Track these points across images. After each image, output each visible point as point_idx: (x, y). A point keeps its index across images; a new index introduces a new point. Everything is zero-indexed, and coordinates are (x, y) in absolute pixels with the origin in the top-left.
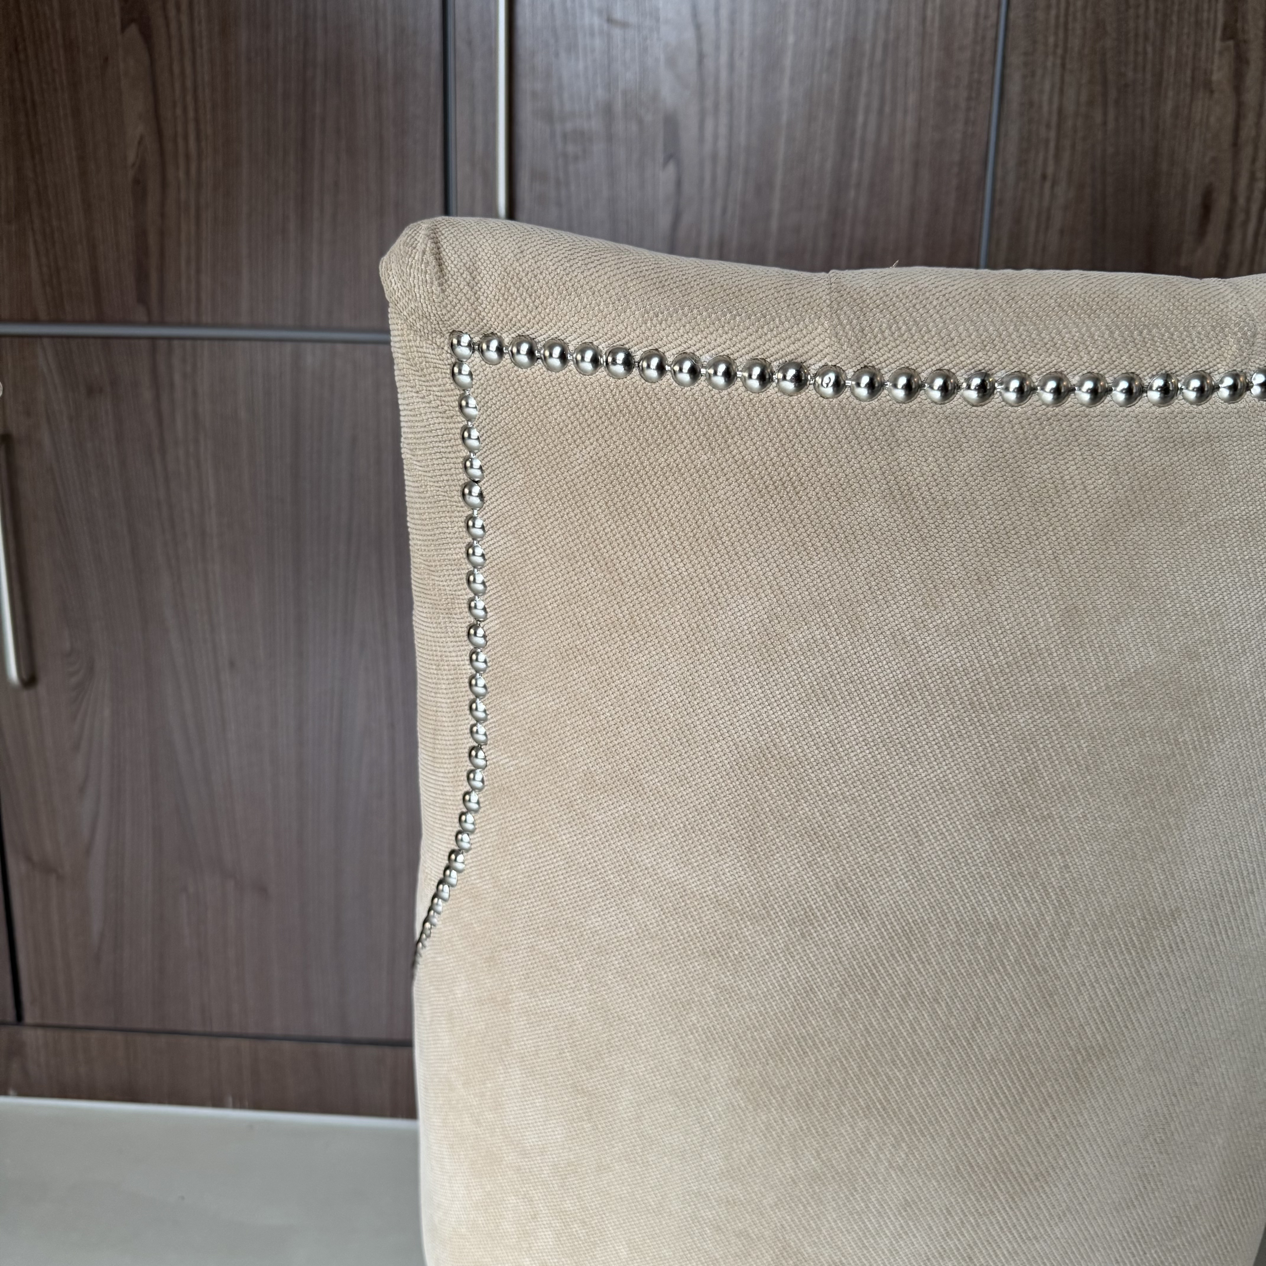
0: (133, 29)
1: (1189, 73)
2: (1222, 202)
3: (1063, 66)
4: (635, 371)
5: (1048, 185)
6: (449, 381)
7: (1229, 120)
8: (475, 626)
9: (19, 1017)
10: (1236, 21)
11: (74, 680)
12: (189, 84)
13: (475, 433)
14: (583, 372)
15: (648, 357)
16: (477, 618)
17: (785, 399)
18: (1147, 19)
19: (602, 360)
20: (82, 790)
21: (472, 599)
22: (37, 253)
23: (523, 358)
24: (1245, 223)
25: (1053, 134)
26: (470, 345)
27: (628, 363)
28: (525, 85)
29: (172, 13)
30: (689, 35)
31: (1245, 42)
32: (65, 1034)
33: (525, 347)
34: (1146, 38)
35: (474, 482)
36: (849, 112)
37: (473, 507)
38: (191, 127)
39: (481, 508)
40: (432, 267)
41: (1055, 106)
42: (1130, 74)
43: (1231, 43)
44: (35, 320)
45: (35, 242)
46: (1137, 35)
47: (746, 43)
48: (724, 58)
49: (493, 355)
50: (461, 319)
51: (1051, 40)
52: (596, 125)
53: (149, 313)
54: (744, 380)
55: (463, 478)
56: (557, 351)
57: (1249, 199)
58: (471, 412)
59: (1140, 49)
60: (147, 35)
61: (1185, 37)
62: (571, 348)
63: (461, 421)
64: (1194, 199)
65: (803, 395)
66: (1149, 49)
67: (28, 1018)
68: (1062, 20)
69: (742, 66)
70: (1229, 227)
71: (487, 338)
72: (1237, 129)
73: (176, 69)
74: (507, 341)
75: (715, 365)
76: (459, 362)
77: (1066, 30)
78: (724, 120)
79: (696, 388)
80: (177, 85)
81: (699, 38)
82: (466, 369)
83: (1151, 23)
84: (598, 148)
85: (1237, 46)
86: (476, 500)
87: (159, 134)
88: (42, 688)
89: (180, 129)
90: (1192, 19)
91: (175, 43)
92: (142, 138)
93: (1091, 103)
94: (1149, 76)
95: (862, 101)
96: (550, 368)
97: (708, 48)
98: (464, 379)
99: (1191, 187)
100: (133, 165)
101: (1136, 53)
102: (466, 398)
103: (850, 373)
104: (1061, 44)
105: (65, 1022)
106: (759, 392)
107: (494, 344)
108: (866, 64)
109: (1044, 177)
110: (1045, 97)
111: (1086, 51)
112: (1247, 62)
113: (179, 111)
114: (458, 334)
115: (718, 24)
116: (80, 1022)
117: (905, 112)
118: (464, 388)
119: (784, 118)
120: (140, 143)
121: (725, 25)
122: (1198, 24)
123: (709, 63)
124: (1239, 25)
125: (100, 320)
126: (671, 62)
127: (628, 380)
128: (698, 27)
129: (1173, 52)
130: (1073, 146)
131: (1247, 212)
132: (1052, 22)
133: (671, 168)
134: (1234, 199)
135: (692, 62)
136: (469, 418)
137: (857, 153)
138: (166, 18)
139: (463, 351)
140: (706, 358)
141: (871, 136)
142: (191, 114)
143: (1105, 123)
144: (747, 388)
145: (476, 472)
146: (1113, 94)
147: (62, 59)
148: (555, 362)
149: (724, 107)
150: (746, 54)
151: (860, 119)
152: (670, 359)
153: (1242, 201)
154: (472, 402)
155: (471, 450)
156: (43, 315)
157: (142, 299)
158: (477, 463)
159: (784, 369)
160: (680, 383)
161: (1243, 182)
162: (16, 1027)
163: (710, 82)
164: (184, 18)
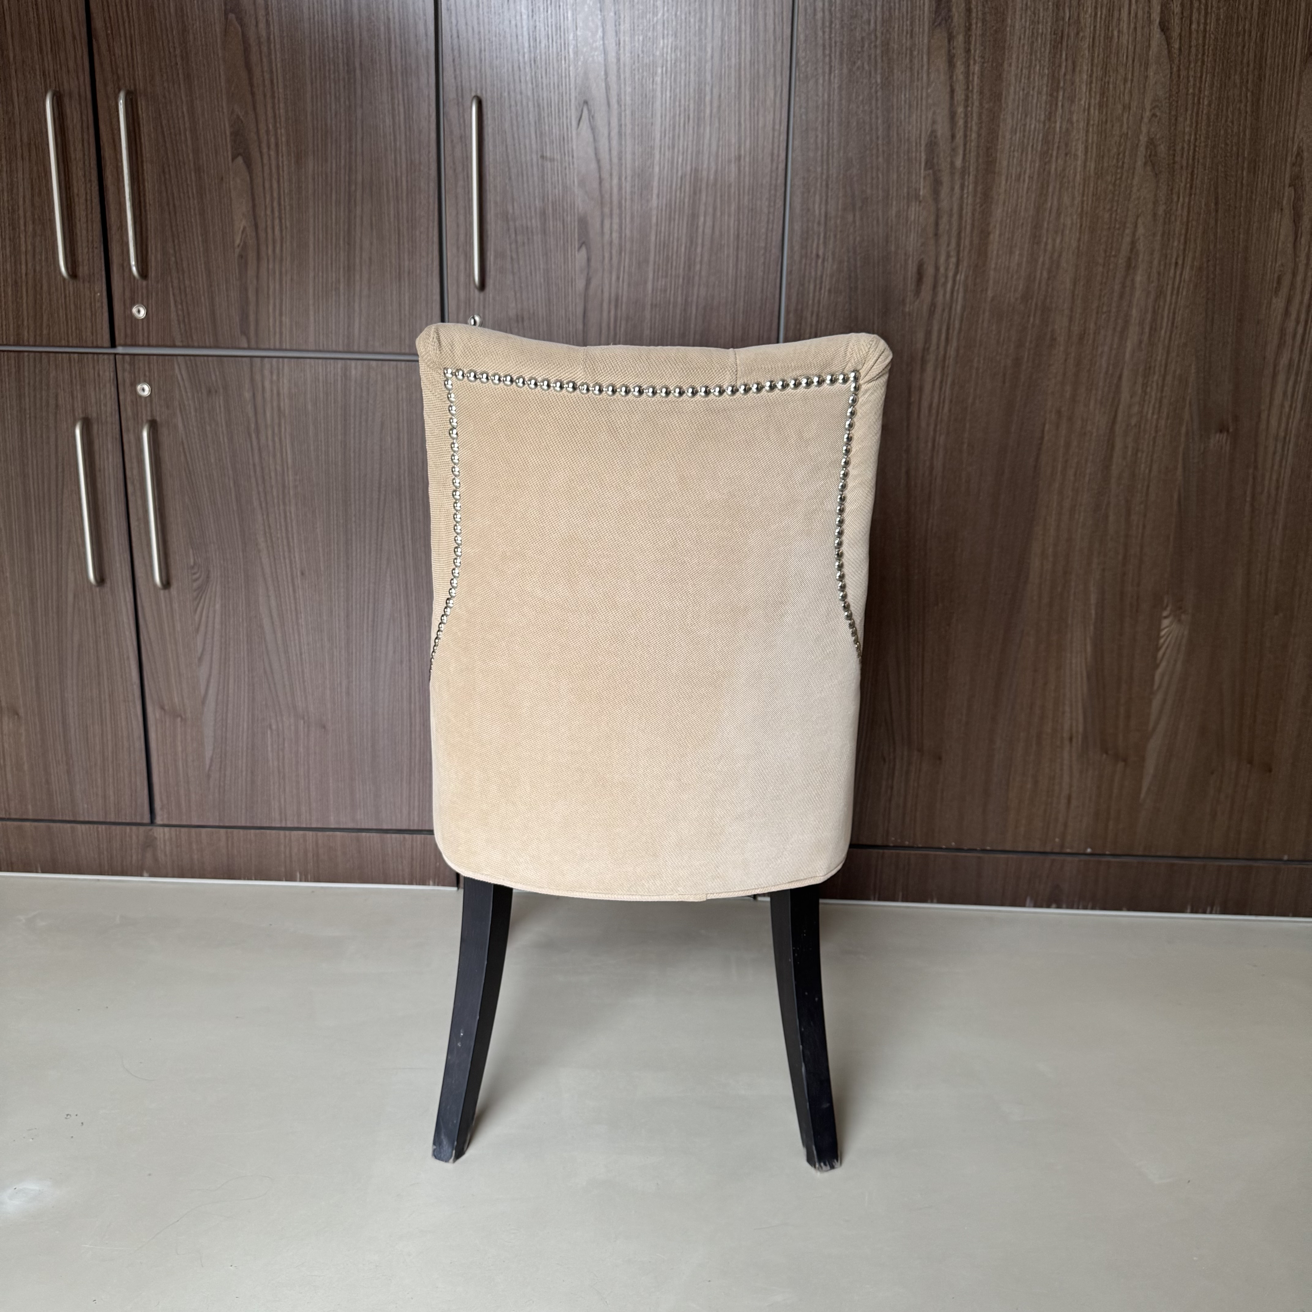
0: (240, 160)
1: (905, 190)
2: (930, 270)
3: (827, 186)
4: (514, 383)
5: (820, 261)
6: (443, 387)
7: (932, 219)
8: (455, 491)
9: (152, 821)
10: (933, 158)
11: (195, 585)
12: (275, 195)
13: (454, 408)
14: (495, 384)
15: (518, 378)
16: (456, 487)
17: (569, 394)
18: (877, 157)
19: (502, 379)
20: (200, 659)
21: (454, 479)
22: (175, 302)
23: (472, 378)
24: (945, 284)
25: (822, 229)
26: (452, 373)
27: (512, 381)
28: (491, 197)
29: (265, 150)
30: (593, 165)
31: (939, 171)
32: (183, 830)
33: (472, 374)
34: (878, 169)
35: (453, 428)
36: (694, 216)
37: (453, 439)
38: (277, 222)
39: (457, 439)
40: (437, 344)
41: (823, 211)
42: (869, 191)
43: (931, 171)
44: (174, 346)
45: (174, 295)
46: (872, 168)
47: (629, 172)
48: (615, 181)
49: (460, 377)
50: (447, 363)
51: (819, 170)
52: (536, 223)
53: (249, 341)
54: (554, 387)
55: (450, 427)
56: (485, 376)
57: (947, 269)
58: (452, 399)
59: (874, 175)
60: (248, 164)
61: (902, 168)
62: (490, 375)
63: (449, 403)
64: (912, 269)
65: (575, 393)
66: (880, 175)
67: (159, 820)
68: (825, 157)
69: (627, 186)
70: (935, 287)
71: (458, 370)
72: (937, 224)
73: (267, 185)
74: (465, 372)
75: (543, 382)
76: (447, 380)
77: (828, 164)
78: (616, 220)
79: (536, 390)
80: (268, 196)
81: (600, 168)
82: (450, 382)
83: (880, 159)
84: (538, 238)
85: (934, 173)
86: (455, 436)
87: (256, 226)
88: (174, 590)
89: (269, 223)
90: (906, 157)
91: (266, 168)
92: (244, 228)
93: (845, 209)
94: (880, 192)
95: (702, 208)
96: (482, 382)
97: (605, 175)
98: (449, 386)
99: (910, 261)
100: (239, 246)
101: (872, 178)
102: (450, 394)
103: (591, 385)
104: (825, 171)
105: (184, 823)
106: (559, 392)
107: (461, 373)
108: (704, 186)
109: (818, 256)
110: (817, 206)
111: (841, 176)
112: (941, 183)
113: (269, 212)
114: (446, 369)
115: (611, 160)
116: (195, 822)
117: (729, 215)
118: (449, 390)
119: (654, 220)
120: (243, 232)
121: (615, 160)
122: (909, 160)
123: (606, 185)
124: (935, 160)
125: (217, 347)
126: (582, 183)
127: (511, 387)
128: (598, 161)
129: (895, 176)
130: (835, 236)
131: (946, 277)
132: (819, 159)
133: (584, 250)
134: (937, 269)
135: (596, 185)
136: (451, 402)
137: (700, 241)
138: (261, 152)
139: (449, 375)
140: (540, 379)
141: (708, 231)
142: (277, 214)
143: (854, 222)
144: (555, 390)
145: (454, 424)
146: (859, 204)
147: (193, 178)
148: (484, 380)
149: (616, 211)
150: (629, 178)
151: (702, 219)
152: (527, 379)
153: (942, 270)
154: (453, 395)
155: (452, 415)
156: (178, 343)
157: (245, 332)
158: (455, 420)
159: (568, 383)
160: (530, 388)
161: (942, 259)
162: (150, 828)
163: (607, 196)
164: (272, 153)
